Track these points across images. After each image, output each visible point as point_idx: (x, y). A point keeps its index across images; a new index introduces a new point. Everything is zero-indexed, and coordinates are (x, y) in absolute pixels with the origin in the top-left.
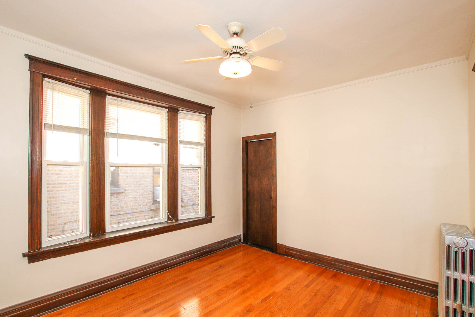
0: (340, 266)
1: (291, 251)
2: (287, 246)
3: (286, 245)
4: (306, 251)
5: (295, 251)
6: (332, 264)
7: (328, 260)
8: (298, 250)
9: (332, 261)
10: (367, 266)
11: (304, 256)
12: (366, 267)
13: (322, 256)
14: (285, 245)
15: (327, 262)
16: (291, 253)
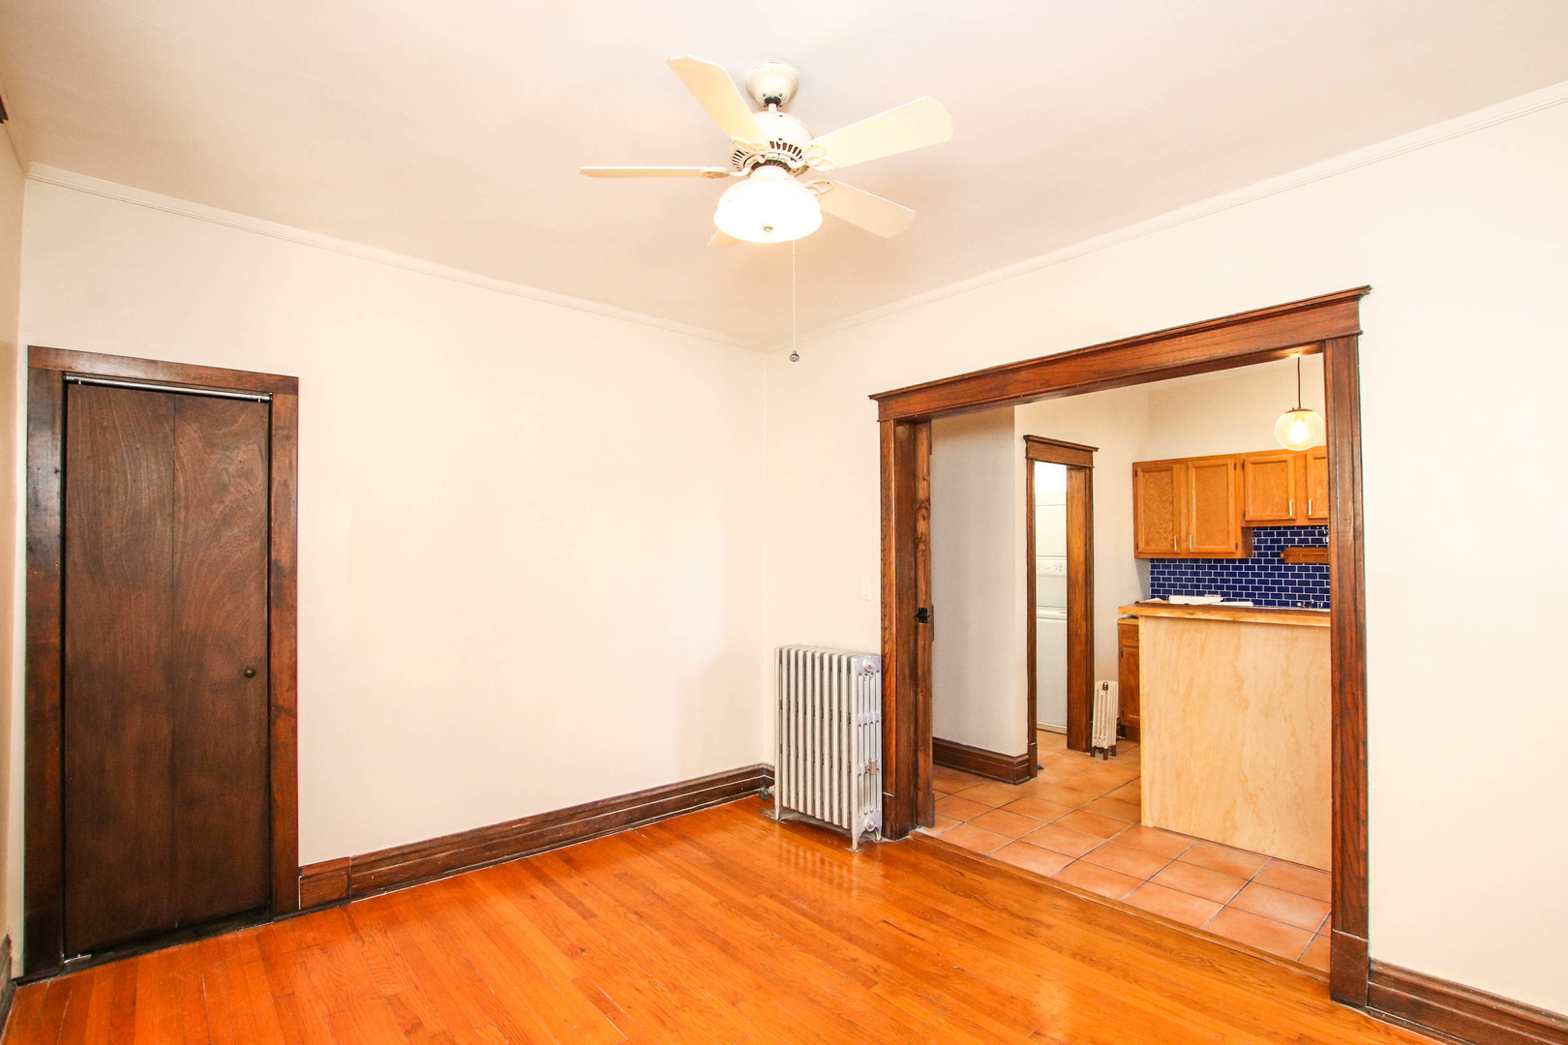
0: (557, 831)
1: (373, 868)
2: (354, 859)
3: (351, 855)
4: (443, 838)
5: (395, 859)
6: (533, 838)
7: (519, 831)
8: (407, 850)
9: (531, 830)
10: (619, 797)
11: (435, 861)
12: (618, 801)
13: (499, 829)
14: (347, 859)
15: (516, 841)
16: (380, 875)
